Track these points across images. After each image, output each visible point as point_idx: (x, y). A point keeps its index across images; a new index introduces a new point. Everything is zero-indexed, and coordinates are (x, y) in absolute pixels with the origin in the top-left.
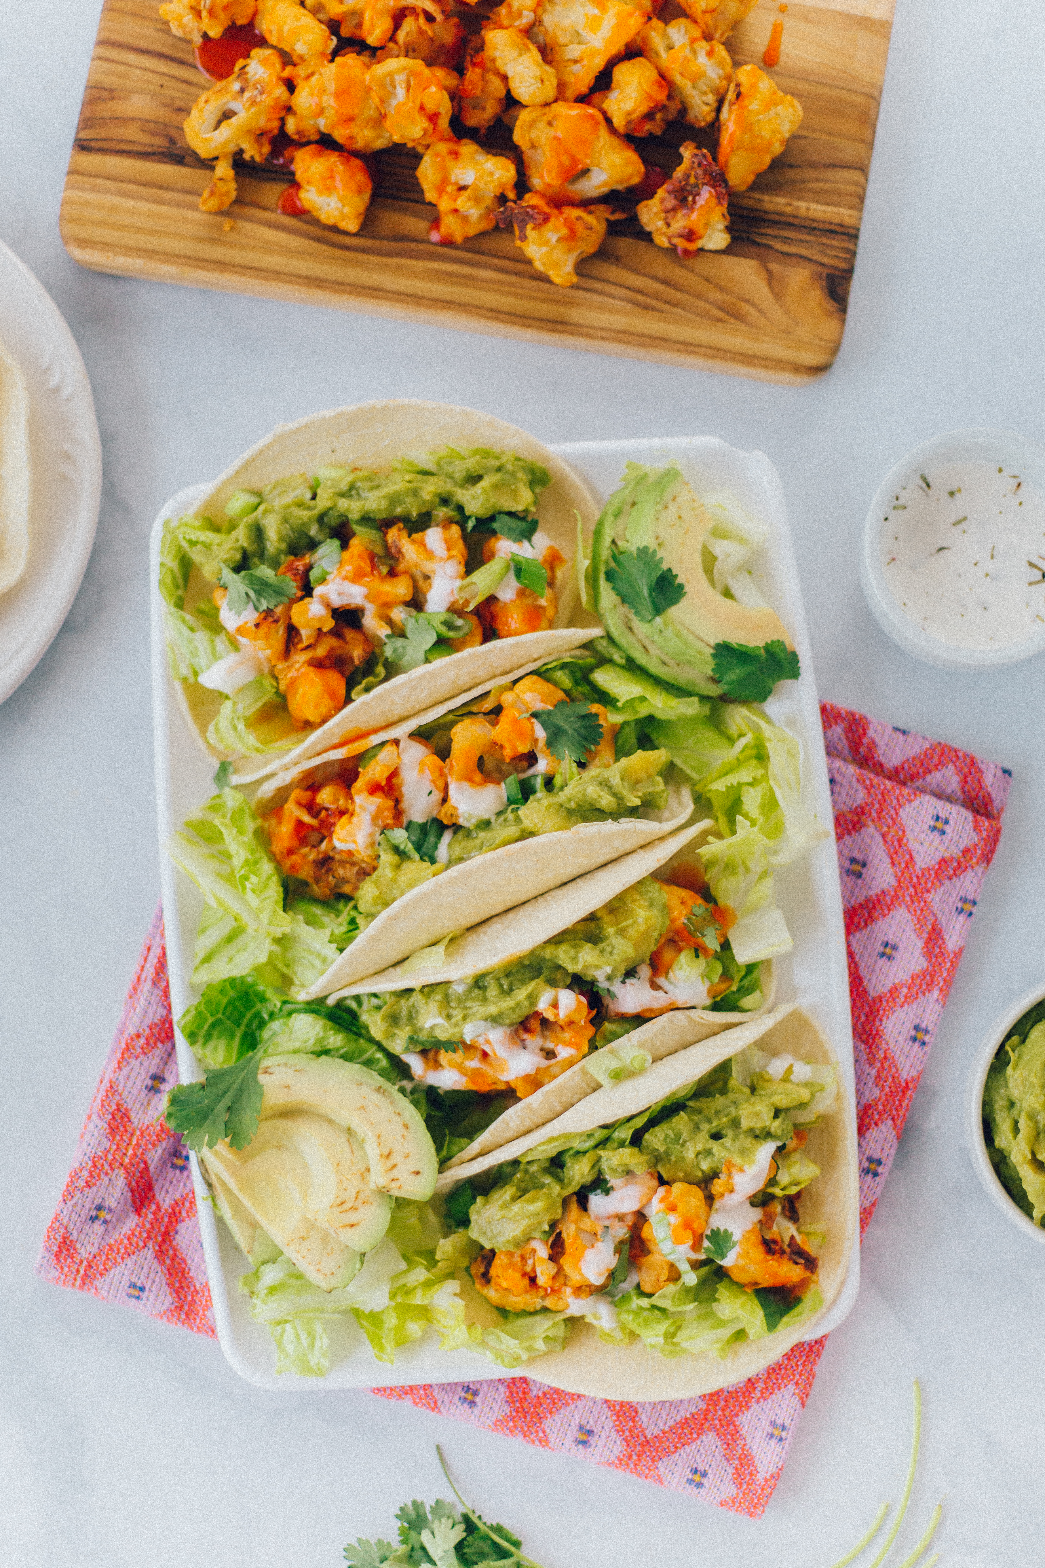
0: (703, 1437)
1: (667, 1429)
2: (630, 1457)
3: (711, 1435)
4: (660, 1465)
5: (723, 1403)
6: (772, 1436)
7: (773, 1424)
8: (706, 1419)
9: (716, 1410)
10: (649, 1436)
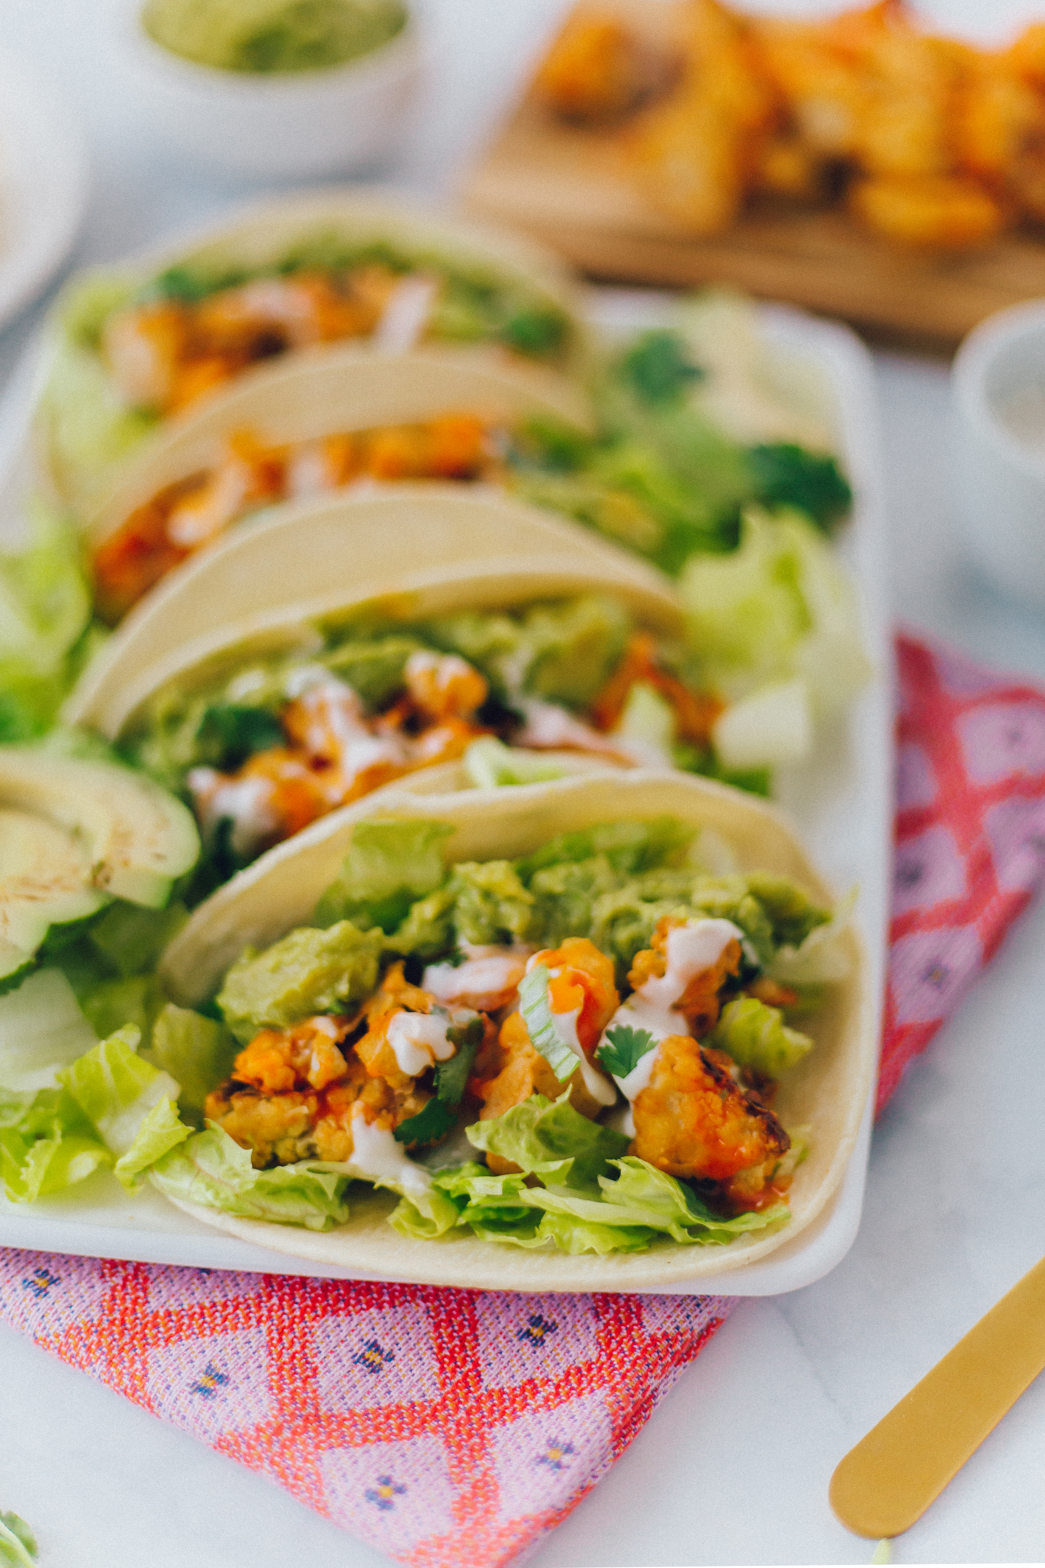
0: (419, 1440)
1: (358, 1410)
2: (278, 1431)
3: (433, 1438)
4: (326, 1456)
5: (472, 1402)
6: (543, 1459)
7: (552, 1443)
8: (434, 1416)
9: (457, 1409)
10: (323, 1409)
